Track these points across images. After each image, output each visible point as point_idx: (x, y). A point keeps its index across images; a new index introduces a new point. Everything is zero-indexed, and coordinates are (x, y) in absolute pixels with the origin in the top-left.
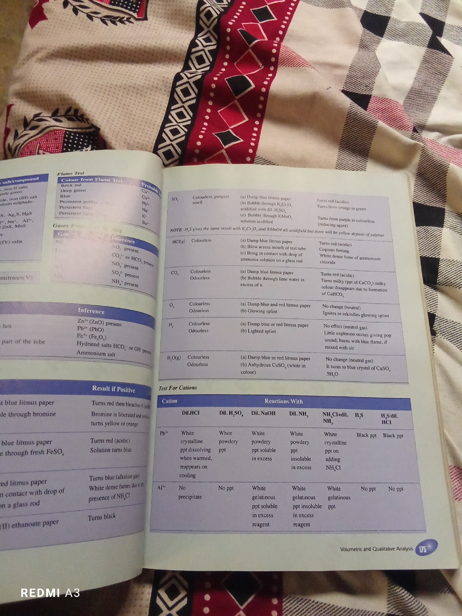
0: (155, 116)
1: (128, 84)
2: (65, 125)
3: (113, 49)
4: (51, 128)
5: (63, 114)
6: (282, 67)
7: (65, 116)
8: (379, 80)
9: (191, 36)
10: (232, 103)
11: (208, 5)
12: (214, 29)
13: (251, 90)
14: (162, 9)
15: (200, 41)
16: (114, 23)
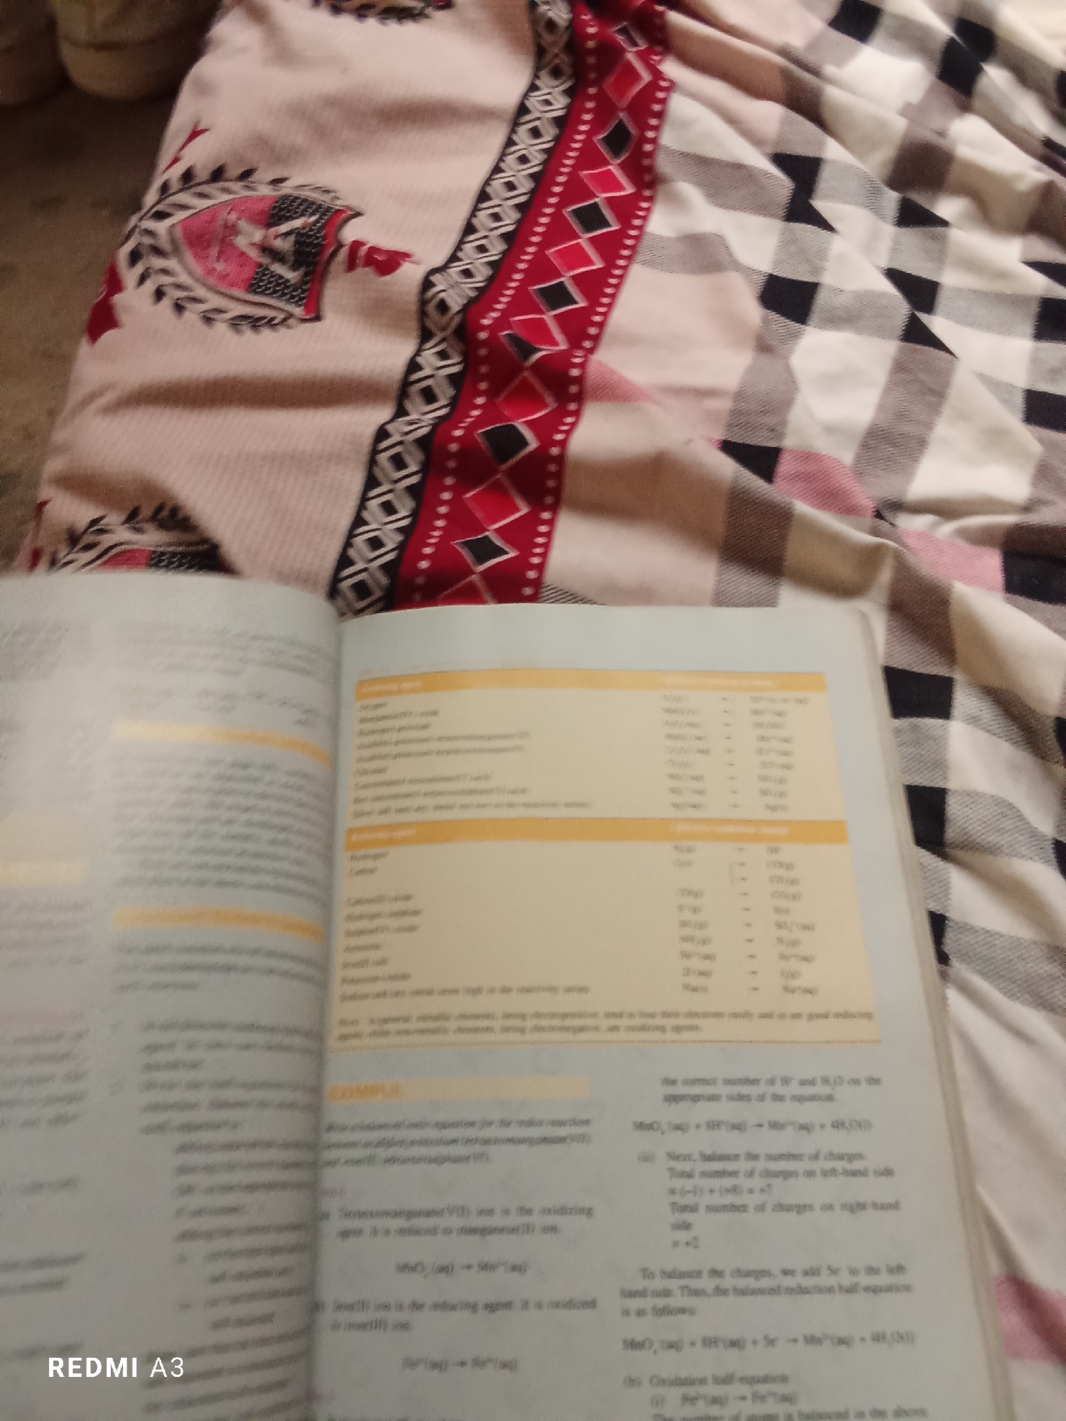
0: (335, 514)
1: (281, 450)
2: (151, 538)
3: (251, 383)
4: (127, 545)
5: (148, 516)
6: (592, 403)
7: (152, 520)
8: (796, 416)
9: (409, 349)
10: (493, 479)
11: (439, 287)
12: (455, 334)
13: (531, 453)
14: (350, 298)
15: (426, 360)
16: (257, 329)
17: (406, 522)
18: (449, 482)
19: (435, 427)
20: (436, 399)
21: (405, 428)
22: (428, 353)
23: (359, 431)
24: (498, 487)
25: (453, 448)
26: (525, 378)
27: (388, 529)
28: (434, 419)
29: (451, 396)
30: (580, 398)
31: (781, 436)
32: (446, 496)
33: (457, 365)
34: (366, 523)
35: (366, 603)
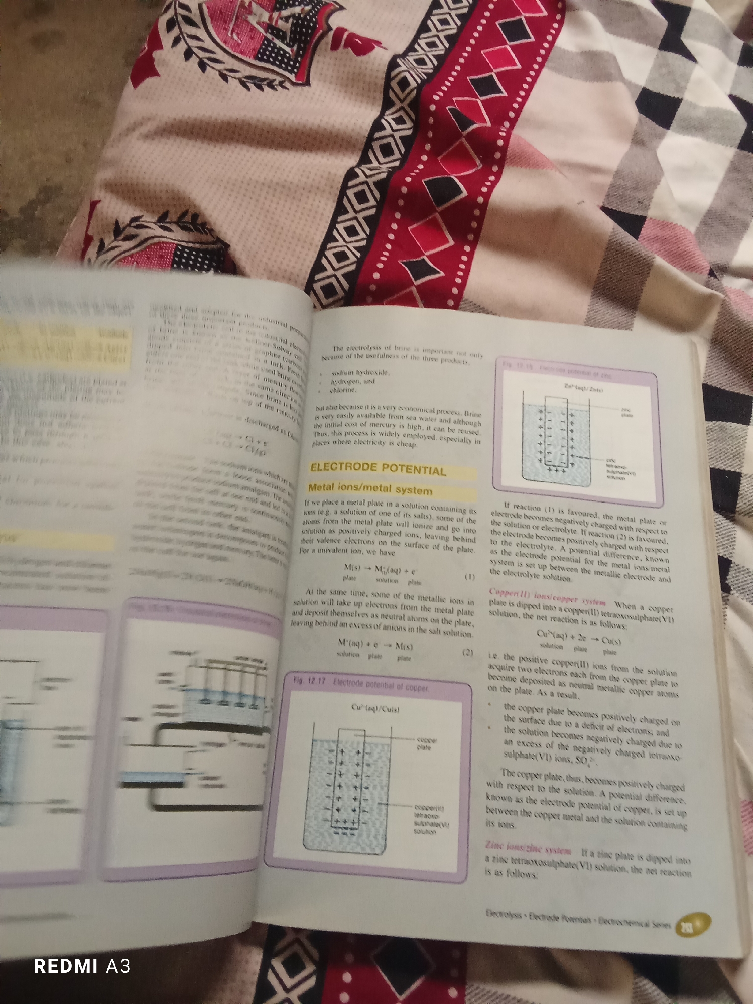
0: (313, 231)
1: (275, 180)
2: (177, 236)
3: (256, 127)
4: (156, 240)
5: (175, 220)
6: (510, 167)
7: (177, 223)
8: (659, 194)
9: (374, 113)
10: (430, 217)
11: (403, 68)
12: (409, 105)
13: (462, 200)
14: (333, 71)
15: (388, 123)
16: (260, 88)
17: (364, 243)
18: (398, 216)
19: (390, 174)
20: (392, 153)
21: (368, 172)
22: (389, 118)
23: (333, 171)
24: (434, 223)
25: (404, 190)
26: (462, 143)
27: (352, 246)
28: (390, 168)
29: (403, 152)
30: (501, 163)
31: (647, 208)
32: (394, 226)
33: (408, 129)
34: (336, 241)
35: (331, 300)
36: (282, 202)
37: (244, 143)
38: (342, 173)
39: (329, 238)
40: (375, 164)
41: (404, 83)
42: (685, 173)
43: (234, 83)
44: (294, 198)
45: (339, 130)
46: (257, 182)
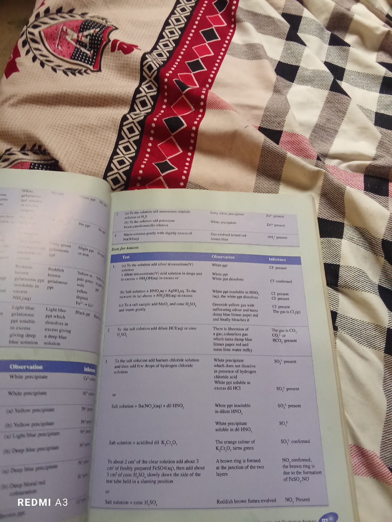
0: (105, 150)
1: (84, 124)
2: (31, 158)
3: (72, 96)
4: (20, 161)
5: (29, 148)
6: (209, 109)
7: (31, 150)
8: (288, 118)
9: (136, 84)
10: (169, 138)
11: (149, 59)
12: (154, 79)
13: (184, 129)
14: (113, 63)
15: (143, 89)
16: (74, 74)
17: (134, 155)
18: (151, 139)
19: (145, 117)
20: (146, 105)
21: (134, 117)
22: (144, 86)
23: (115, 117)
24: (171, 142)
25: (153, 125)
26: (183, 98)
27: (127, 157)
28: (145, 113)
29: (152, 104)
30: (204, 108)
31: (283, 126)
32: (150, 145)
33: (155, 92)
34: (118, 154)
35: (117, 186)
36: (88, 135)
37: (67, 105)
38: (120, 118)
39: (115, 153)
40: (138, 111)
41: (150, 68)
42: (303, 105)
43: (60, 73)
44: (95, 133)
45: (117, 95)
46: (74, 125)
